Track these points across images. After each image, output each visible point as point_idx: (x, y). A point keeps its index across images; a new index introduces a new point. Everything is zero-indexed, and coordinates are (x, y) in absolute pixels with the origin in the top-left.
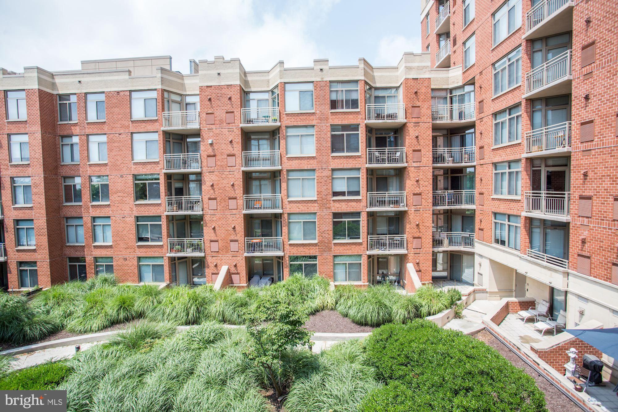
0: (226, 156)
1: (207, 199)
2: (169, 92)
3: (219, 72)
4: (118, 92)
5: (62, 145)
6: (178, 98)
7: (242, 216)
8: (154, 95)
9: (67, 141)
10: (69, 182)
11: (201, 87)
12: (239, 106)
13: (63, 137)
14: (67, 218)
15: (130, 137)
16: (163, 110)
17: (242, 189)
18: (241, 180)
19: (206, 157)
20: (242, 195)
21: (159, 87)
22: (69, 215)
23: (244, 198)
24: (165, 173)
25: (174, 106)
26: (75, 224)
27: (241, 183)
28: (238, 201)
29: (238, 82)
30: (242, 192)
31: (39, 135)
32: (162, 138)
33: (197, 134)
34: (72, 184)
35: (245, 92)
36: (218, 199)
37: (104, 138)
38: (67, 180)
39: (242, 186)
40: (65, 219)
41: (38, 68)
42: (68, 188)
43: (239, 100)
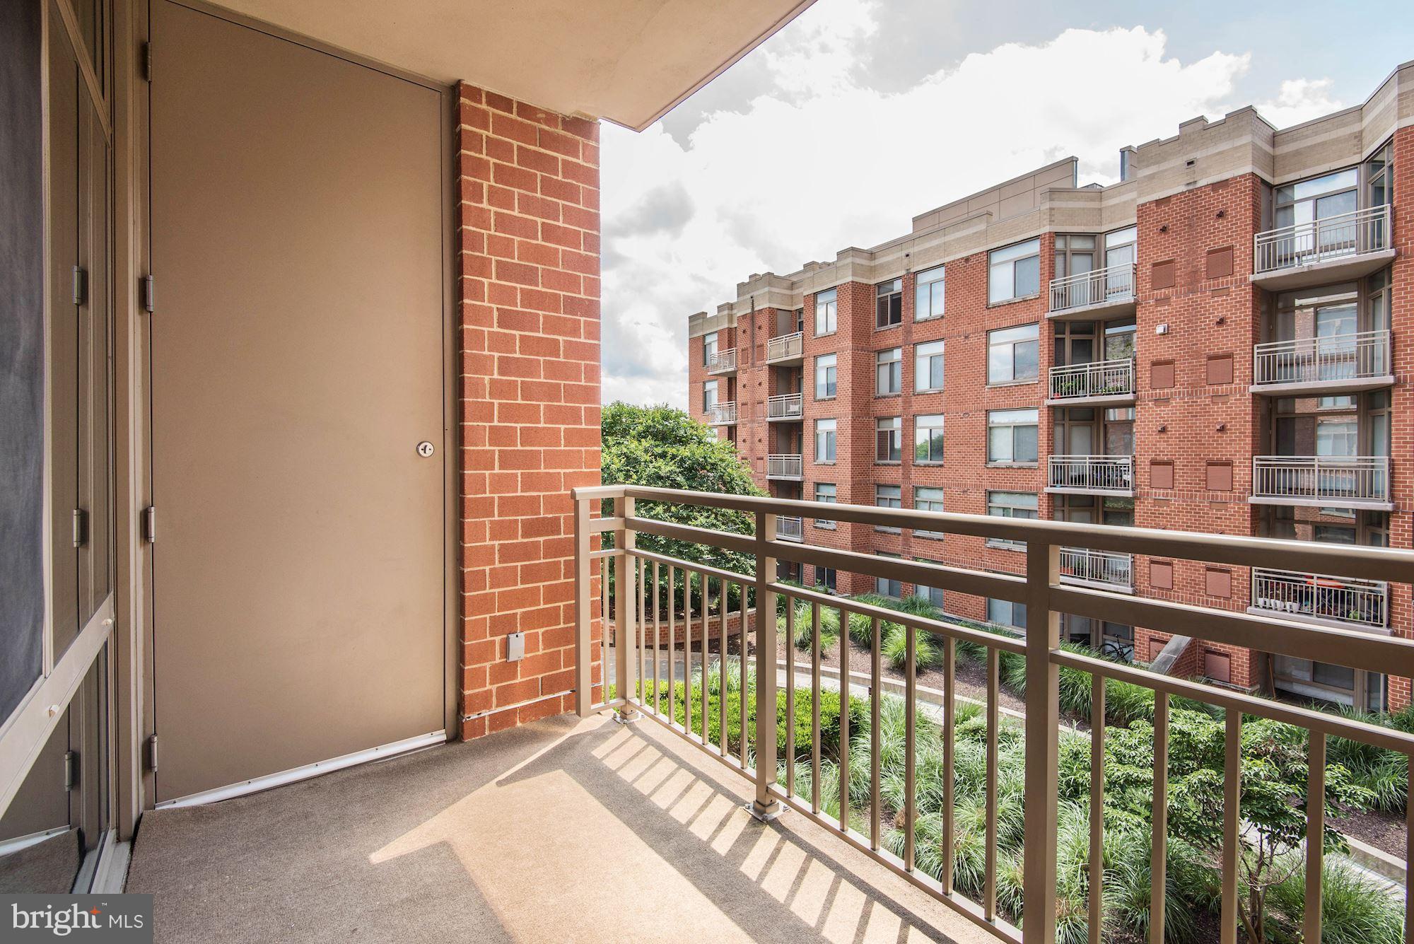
0: (1204, 361)
1: (1147, 462)
2: (1063, 235)
3: (1190, 157)
4: (967, 259)
5: (878, 365)
6: (1087, 245)
7: (1248, 509)
8: (1035, 248)
9: (885, 358)
10: (885, 426)
11: (1143, 205)
12: (1249, 228)
13: (880, 352)
14: (879, 486)
15: (984, 340)
16: (1052, 275)
17: (1249, 440)
18: (1249, 418)
19: (1148, 366)
20: (1248, 455)
21: (1046, 229)
22: (882, 481)
23: (1255, 462)
24: (1049, 407)
25: (1079, 262)
26: (888, 497)
27: (1249, 426)
28: (1236, 470)
29: (1247, 169)
30: (1249, 448)
31: (848, 355)
32: (1046, 333)
33: (1127, 316)
34: (889, 430)
35: (1270, 187)
36: (1177, 462)
37: (939, 348)
38: (883, 423)
39: (1249, 432)
40: (876, 487)
41: (853, 249)
42: (882, 435)
43: (1249, 214)
